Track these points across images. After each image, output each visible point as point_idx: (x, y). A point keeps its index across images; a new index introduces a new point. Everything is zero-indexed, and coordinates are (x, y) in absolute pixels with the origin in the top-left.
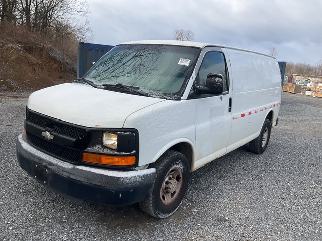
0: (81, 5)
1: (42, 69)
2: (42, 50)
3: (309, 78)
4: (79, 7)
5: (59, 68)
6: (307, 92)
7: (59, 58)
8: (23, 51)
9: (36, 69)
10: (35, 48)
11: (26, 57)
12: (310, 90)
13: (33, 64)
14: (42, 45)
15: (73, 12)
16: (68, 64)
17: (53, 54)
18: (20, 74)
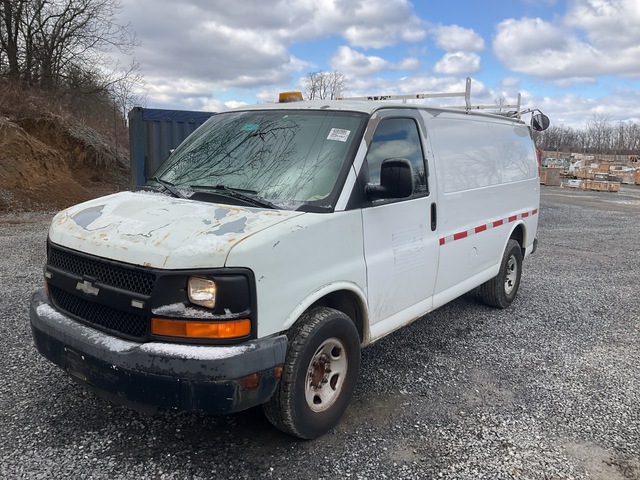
0: (120, 33)
1: (60, 164)
2: (54, 127)
3: (573, 154)
4: (117, 35)
5: (91, 160)
6: (570, 181)
7: (89, 140)
8: (21, 131)
9: (48, 165)
10: (39, 123)
11: (26, 143)
12: (575, 178)
13: (41, 156)
14: (53, 115)
15: (104, 47)
16: (106, 151)
17: (75, 134)
18: (18, 176)
